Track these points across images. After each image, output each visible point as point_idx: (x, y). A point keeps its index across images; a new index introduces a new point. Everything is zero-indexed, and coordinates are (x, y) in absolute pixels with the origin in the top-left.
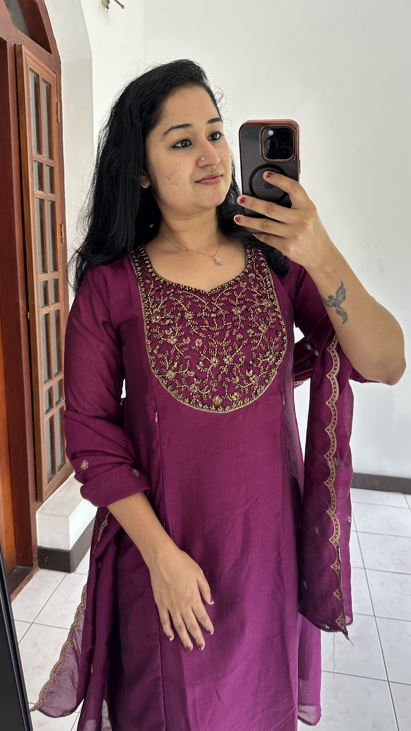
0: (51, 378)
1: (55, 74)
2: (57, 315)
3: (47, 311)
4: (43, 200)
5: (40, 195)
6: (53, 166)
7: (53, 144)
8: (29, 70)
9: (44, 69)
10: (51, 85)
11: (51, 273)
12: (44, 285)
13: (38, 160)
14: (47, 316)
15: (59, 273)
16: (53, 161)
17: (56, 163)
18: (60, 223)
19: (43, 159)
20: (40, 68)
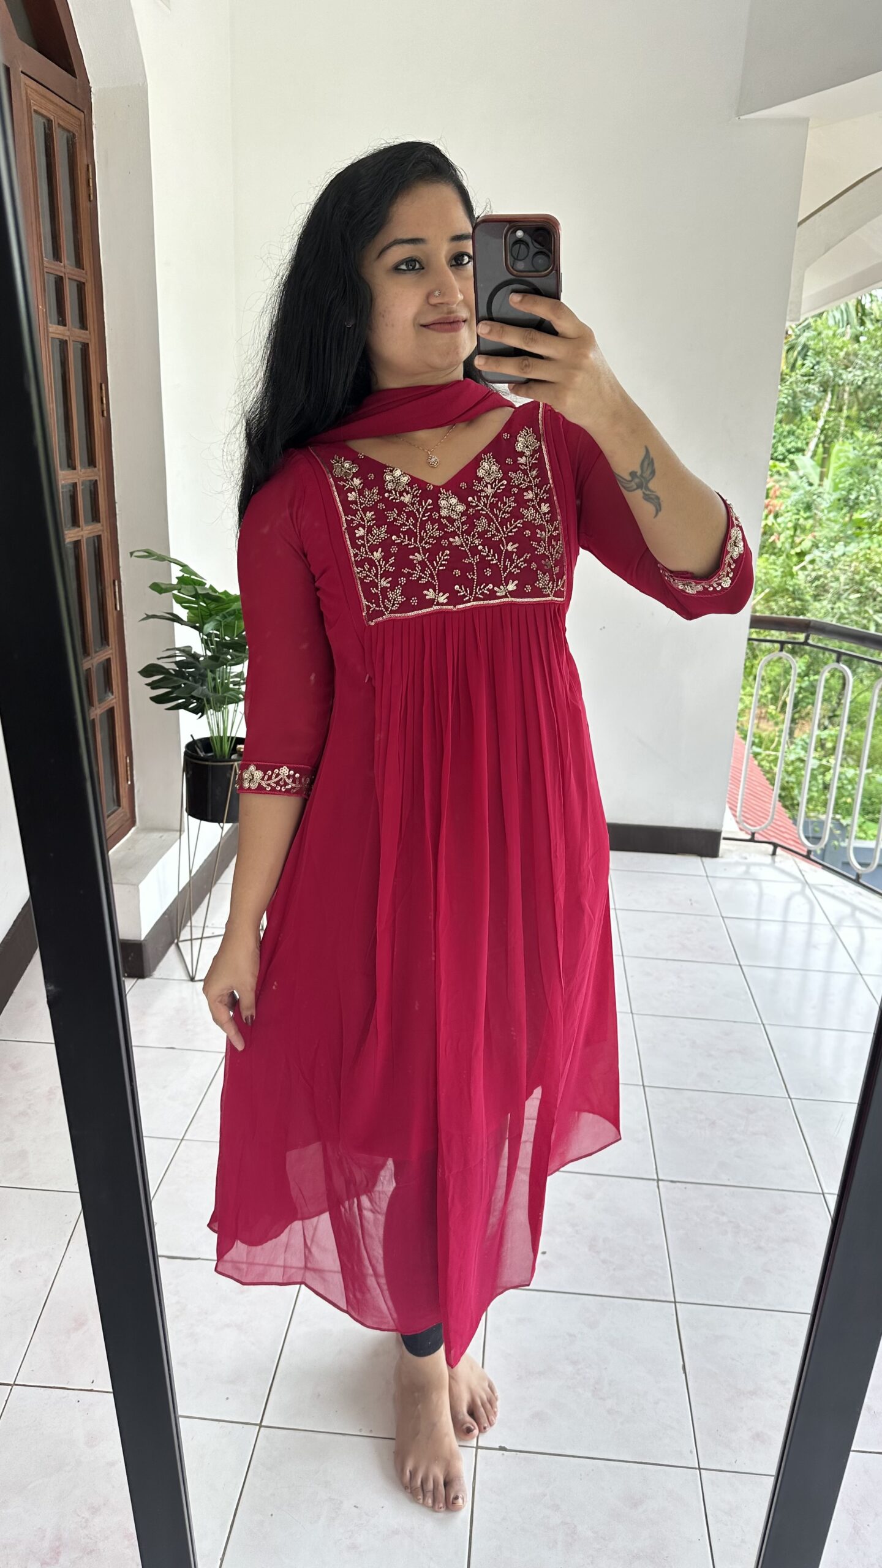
0: (89, 655)
1: (82, 114)
2: (96, 545)
3: (78, 536)
4: (66, 341)
5: (59, 332)
6: (83, 280)
7: (82, 241)
8: (34, 114)
9: (60, 107)
10: (74, 134)
11: (83, 470)
12: (70, 491)
13: (52, 272)
14: (77, 544)
15: (99, 470)
16: (84, 272)
17: (89, 273)
18: (100, 381)
19: (63, 269)
20: (51, 107)
